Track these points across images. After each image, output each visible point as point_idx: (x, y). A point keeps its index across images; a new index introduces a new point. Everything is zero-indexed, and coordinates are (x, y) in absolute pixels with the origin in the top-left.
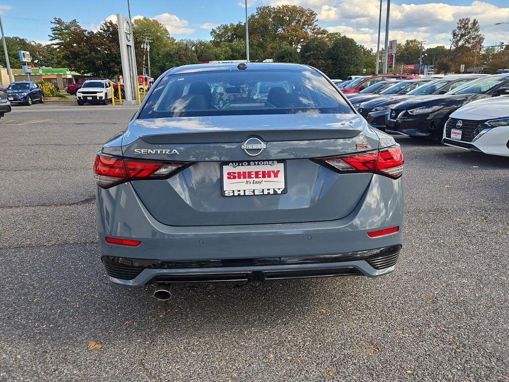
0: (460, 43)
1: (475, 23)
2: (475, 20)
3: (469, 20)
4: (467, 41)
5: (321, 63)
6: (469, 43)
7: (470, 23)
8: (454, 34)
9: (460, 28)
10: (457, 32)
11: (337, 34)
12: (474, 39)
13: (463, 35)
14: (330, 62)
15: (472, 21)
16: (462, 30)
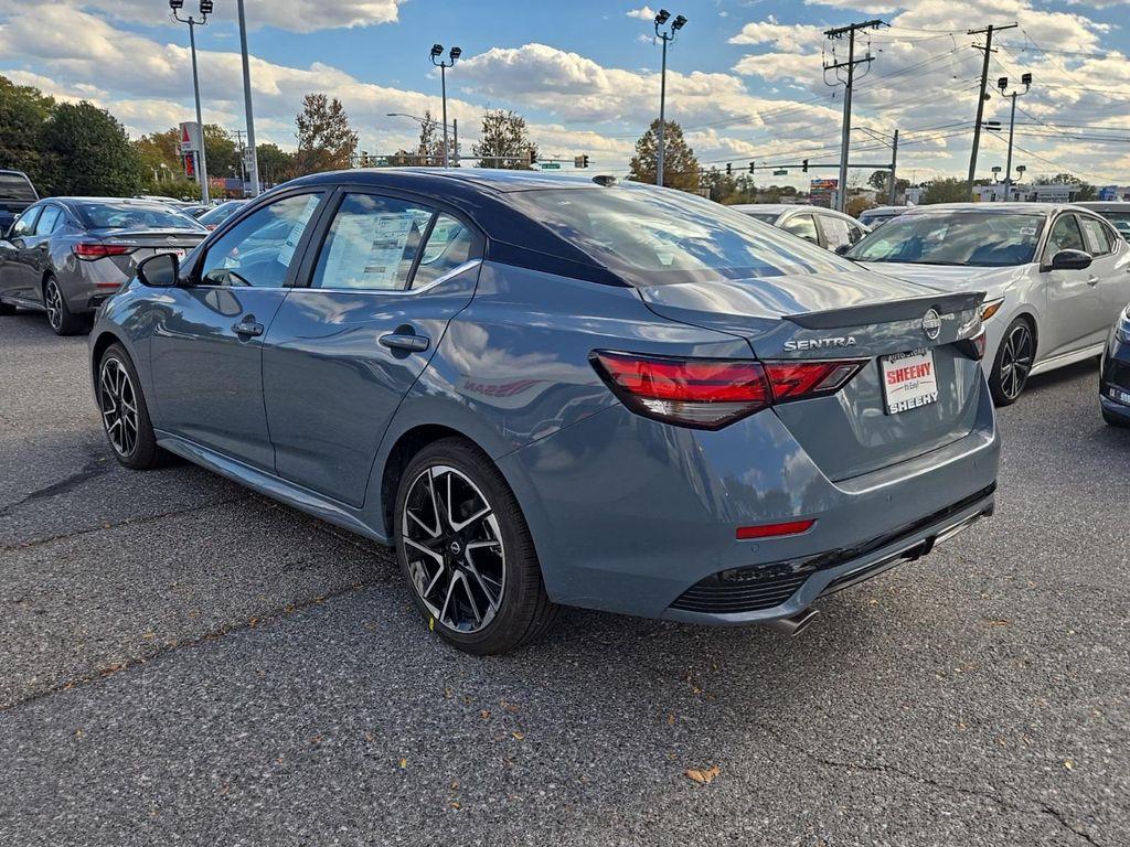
0: (316, 143)
1: (336, 107)
2: (336, 102)
3: (325, 100)
4: (328, 140)
5: (31, 159)
6: (332, 145)
7: (327, 106)
8: (302, 125)
9: (311, 115)
10: (306, 119)
11: (29, 89)
12: (340, 137)
13: (318, 129)
14: (53, 156)
15: (330, 103)
16: (316, 117)
